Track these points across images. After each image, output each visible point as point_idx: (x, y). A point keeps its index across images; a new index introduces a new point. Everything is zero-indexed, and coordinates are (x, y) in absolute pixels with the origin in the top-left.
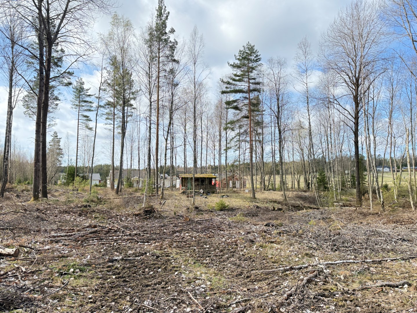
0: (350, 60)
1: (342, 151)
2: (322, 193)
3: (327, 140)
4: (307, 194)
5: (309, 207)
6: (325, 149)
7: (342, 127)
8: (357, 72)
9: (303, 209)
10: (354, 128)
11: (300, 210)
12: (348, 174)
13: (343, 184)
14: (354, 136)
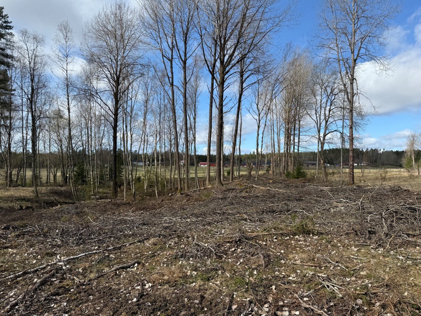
0: (113, 58)
1: (102, 144)
2: (80, 187)
3: (88, 133)
4: (63, 189)
5: (64, 202)
6: (85, 142)
7: (103, 121)
8: (118, 71)
9: (57, 205)
10: (113, 124)
11: (53, 207)
12: (107, 167)
13: (102, 177)
14: (113, 131)
